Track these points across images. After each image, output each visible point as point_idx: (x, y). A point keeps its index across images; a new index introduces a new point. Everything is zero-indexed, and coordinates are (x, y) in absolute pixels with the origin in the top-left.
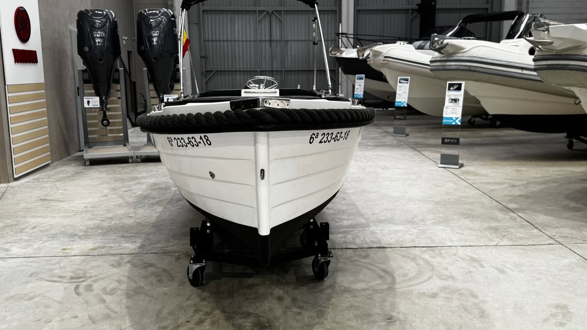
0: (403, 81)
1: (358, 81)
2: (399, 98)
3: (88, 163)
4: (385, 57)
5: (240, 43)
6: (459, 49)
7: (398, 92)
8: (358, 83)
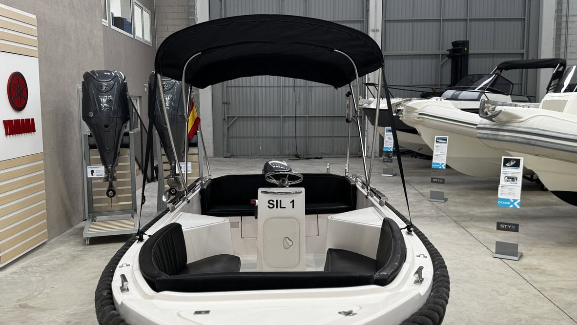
0: (440, 141)
1: (388, 133)
2: (435, 159)
3: (88, 242)
4: (420, 114)
5: (264, 89)
6: (513, 118)
7: (435, 153)
8: (386, 135)
